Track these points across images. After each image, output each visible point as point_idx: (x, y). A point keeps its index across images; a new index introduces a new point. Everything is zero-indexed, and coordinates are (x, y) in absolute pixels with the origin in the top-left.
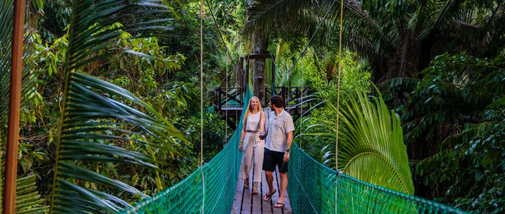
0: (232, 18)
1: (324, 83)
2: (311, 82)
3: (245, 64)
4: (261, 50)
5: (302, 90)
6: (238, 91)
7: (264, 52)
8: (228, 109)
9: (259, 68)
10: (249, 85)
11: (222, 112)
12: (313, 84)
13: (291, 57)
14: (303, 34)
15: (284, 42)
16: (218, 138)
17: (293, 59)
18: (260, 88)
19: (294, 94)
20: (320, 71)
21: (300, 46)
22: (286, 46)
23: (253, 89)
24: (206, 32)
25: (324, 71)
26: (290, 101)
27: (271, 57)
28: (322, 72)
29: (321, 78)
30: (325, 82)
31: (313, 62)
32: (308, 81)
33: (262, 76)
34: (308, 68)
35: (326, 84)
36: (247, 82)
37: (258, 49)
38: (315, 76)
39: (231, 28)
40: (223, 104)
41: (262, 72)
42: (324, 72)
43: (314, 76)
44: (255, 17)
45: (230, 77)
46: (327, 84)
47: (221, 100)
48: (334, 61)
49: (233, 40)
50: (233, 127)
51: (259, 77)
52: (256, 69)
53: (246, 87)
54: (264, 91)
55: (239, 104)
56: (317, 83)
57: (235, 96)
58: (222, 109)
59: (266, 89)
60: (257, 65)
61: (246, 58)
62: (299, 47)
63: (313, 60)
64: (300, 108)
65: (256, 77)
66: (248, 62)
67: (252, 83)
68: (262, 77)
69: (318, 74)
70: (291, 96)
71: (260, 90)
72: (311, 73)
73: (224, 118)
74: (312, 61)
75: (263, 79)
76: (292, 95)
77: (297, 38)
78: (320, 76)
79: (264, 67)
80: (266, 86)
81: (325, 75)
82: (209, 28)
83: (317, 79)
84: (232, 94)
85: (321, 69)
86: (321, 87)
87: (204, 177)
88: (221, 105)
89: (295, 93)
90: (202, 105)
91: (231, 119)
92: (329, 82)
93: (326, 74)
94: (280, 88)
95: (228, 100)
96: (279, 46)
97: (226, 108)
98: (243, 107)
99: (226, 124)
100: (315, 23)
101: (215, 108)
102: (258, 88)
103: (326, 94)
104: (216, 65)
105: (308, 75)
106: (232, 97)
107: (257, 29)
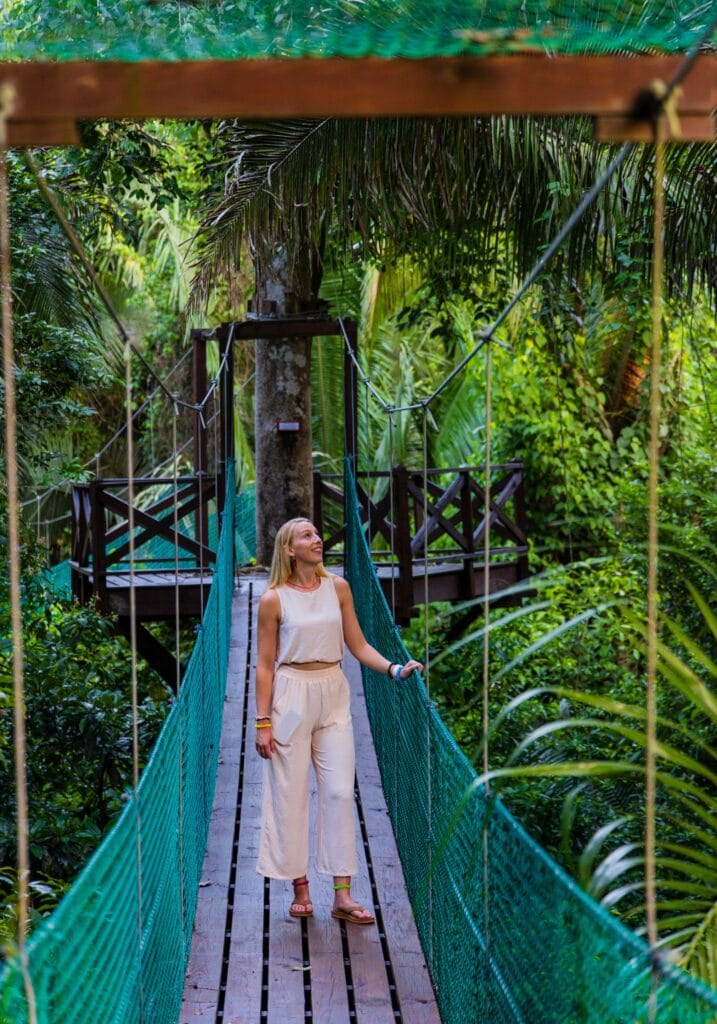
0: (145, 147)
1: (591, 442)
2: (532, 438)
3: (214, 365)
4: (289, 295)
5: (486, 482)
6: (181, 496)
7: (304, 305)
8: (139, 582)
9: (281, 384)
10: (238, 457)
11: (114, 597)
12: (541, 447)
13: (435, 325)
14: (490, 216)
15: (401, 253)
16: (95, 729)
17: (446, 332)
18: (288, 479)
19: (455, 503)
20: (572, 386)
21: (474, 271)
22: (409, 272)
23: (255, 473)
24: (25, 220)
25: (593, 382)
26: (433, 537)
27: (338, 331)
28: (583, 387)
29: (578, 417)
30: (597, 436)
31: (542, 341)
32: (516, 434)
33: (299, 420)
34: (516, 370)
35: (604, 448)
36: (228, 450)
37: (276, 293)
38: (552, 407)
39: (141, 194)
40: (116, 558)
41: (299, 400)
42: (591, 390)
43: (547, 407)
44: (272, 153)
45: (144, 417)
46: (607, 445)
47: (102, 540)
48: (637, 338)
49: (154, 236)
50: (164, 668)
51: (283, 426)
52: (269, 385)
53: (222, 478)
54: (310, 491)
55: (189, 555)
56: (557, 444)
57: (170, 519)
58: (113, 582)
59: (318, 478)
60: (273, 371)
61: (221, 335)
62: (469, 279)
63: (540, 331)
64: (482, 570)
65: (269, 427)
66: (231, 359)
67: (251, 442)
68: (295, 426)
69: (563, 399)
70: (435, 513)
71: (287, 489)
72: (532, 394)
73: (122, 627)
74: (533, 337)
75: (302, 432)
76: (444, 506)
77: (459, 234)
78: (573, 407)
79: (303, 374)
80: (319, 459)
81: (597, 402)
82: (37, 198)
83: (561, 422)
84: (154, 510)
85: (577, 375)
86: (578, 458)
87: (37, 993)
88: (103, 563)
89: (458, 497)
90: (15, 570)
91: (154, 629)
92: (617, 435)
93: (602, 398)
94: (385, 474)
95: (140, 541)
96: (372, 275)
97: (129, 577)
98: (209, 572)
99: (134, 653)
100: (542, 170)
101: (77, 579)
102: (277, 476)
103: (603, 494)
104: (73, 375)
105: (518, 403)
106: (155, 527)
107: (289, 214)
